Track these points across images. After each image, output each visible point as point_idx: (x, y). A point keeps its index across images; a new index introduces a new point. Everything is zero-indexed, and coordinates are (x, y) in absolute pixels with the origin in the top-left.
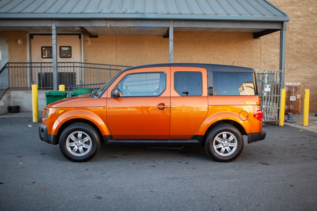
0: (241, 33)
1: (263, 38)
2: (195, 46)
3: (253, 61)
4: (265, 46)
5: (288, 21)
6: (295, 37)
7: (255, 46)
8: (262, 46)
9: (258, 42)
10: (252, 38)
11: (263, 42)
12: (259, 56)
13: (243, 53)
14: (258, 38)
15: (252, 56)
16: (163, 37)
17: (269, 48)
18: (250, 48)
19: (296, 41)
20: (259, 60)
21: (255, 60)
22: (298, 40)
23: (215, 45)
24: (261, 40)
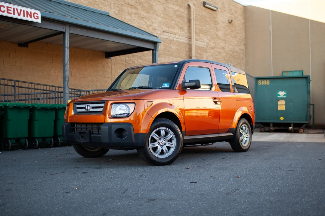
0: (95, 50)
1: (113, 58)
2: (52, 60)
3: (106, 81)
4: (115, 67)
5: (160, 43)
6: (136, 60)
7: (106, 66)
8: (112, 66)
9: (109, 62)
10: (105, 57)
11: (113, 62)
12: (110, 76)
13: (97, 71)
14: (109, 58)
15: (104, 75)
16: (17, 45)
17: (118, 68)
18: (103, 67)
19: (137, 64)
20: (111, 80)
21: (107, 80)
22: (139, 63)
23: (72, 61)
24: (111, 60)
